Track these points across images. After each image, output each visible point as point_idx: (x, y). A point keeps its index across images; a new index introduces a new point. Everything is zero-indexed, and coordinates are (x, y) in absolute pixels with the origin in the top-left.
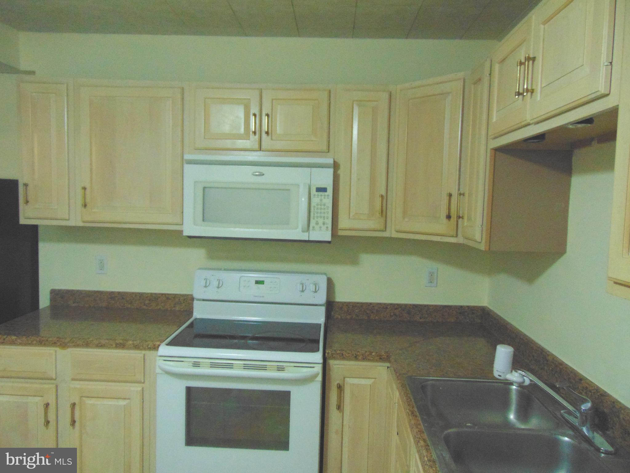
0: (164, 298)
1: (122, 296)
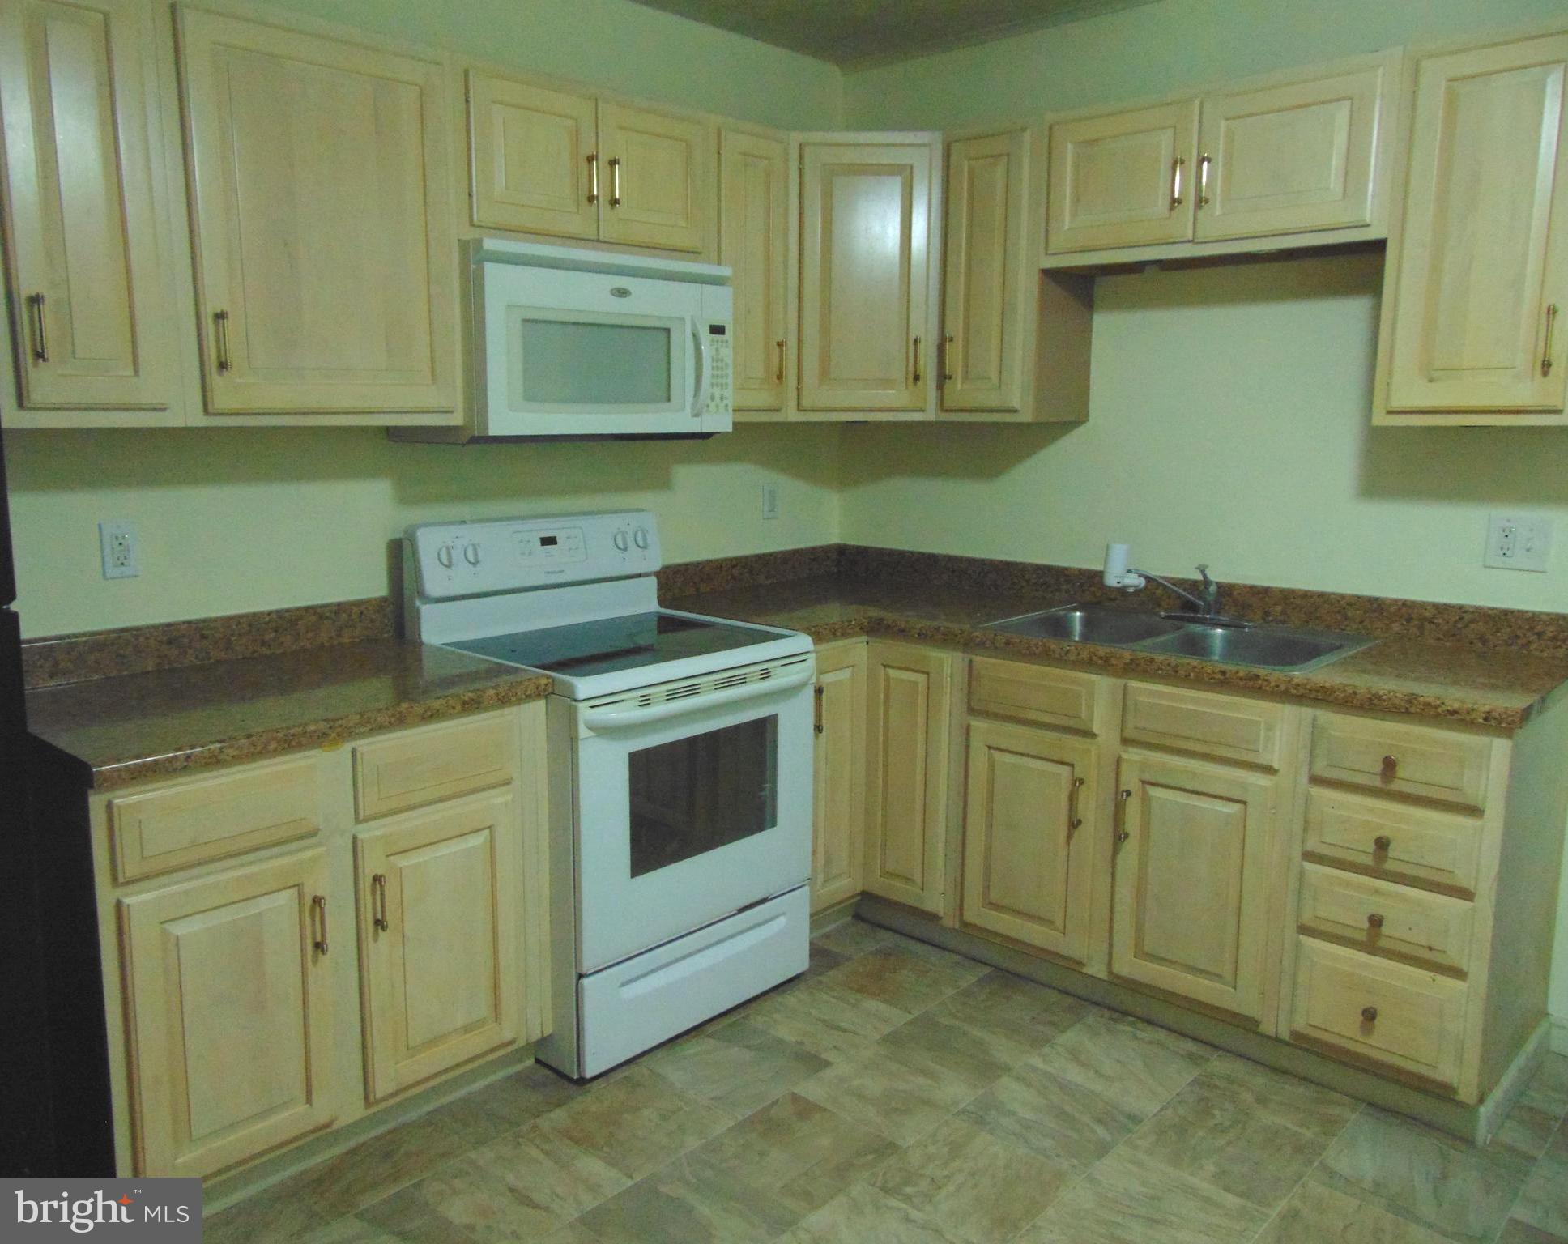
0: (314, 618)
1: (200, 630)
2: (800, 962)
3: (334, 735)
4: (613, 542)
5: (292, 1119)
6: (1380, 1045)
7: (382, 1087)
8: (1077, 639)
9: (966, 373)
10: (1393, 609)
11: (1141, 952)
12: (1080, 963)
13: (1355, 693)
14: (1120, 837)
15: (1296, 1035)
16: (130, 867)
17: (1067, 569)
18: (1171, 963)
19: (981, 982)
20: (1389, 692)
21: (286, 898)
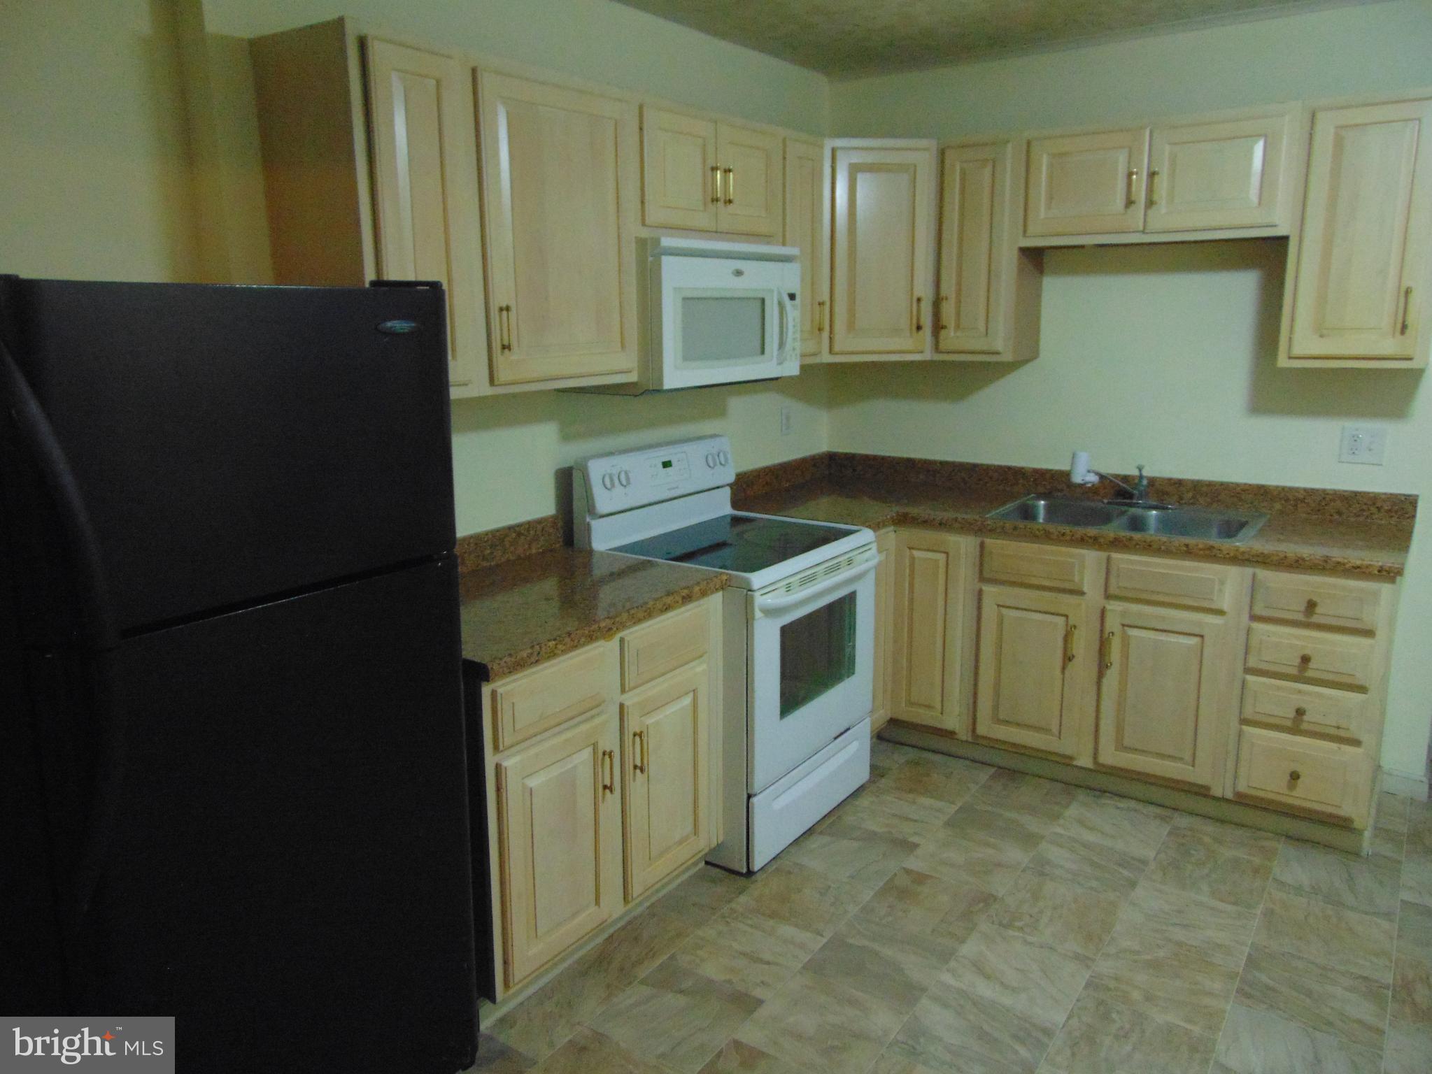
2: (863, 775)
3: (615, 629)
4: (704, 460)
5: (589, 917)
6: (1303, 796)
7: (637, 889)
8: (1041, 521)
9: (958, 327)
10: (1275, 493)
11: (1121, 747)
12: (1071, 758)
13: (1286, 557)
14: (1103, 666)
15: (1239, 795)
16: (507, 738)
17: (1023, 468)
18: (1143, 752)
19: (992, 777)
20: (1311, 555)
21: (586, 754)
